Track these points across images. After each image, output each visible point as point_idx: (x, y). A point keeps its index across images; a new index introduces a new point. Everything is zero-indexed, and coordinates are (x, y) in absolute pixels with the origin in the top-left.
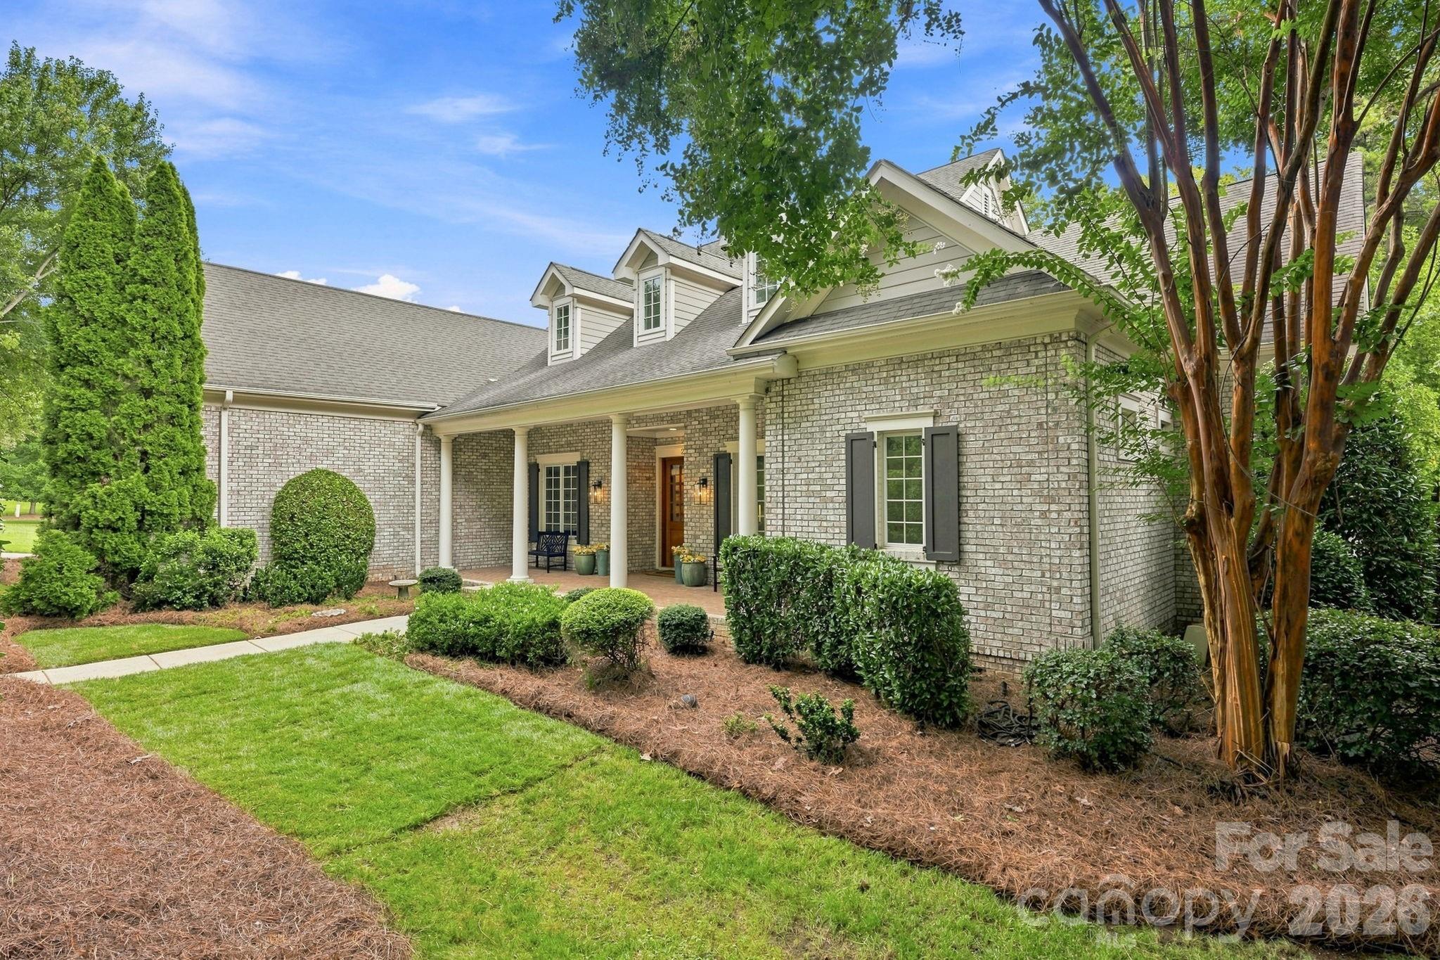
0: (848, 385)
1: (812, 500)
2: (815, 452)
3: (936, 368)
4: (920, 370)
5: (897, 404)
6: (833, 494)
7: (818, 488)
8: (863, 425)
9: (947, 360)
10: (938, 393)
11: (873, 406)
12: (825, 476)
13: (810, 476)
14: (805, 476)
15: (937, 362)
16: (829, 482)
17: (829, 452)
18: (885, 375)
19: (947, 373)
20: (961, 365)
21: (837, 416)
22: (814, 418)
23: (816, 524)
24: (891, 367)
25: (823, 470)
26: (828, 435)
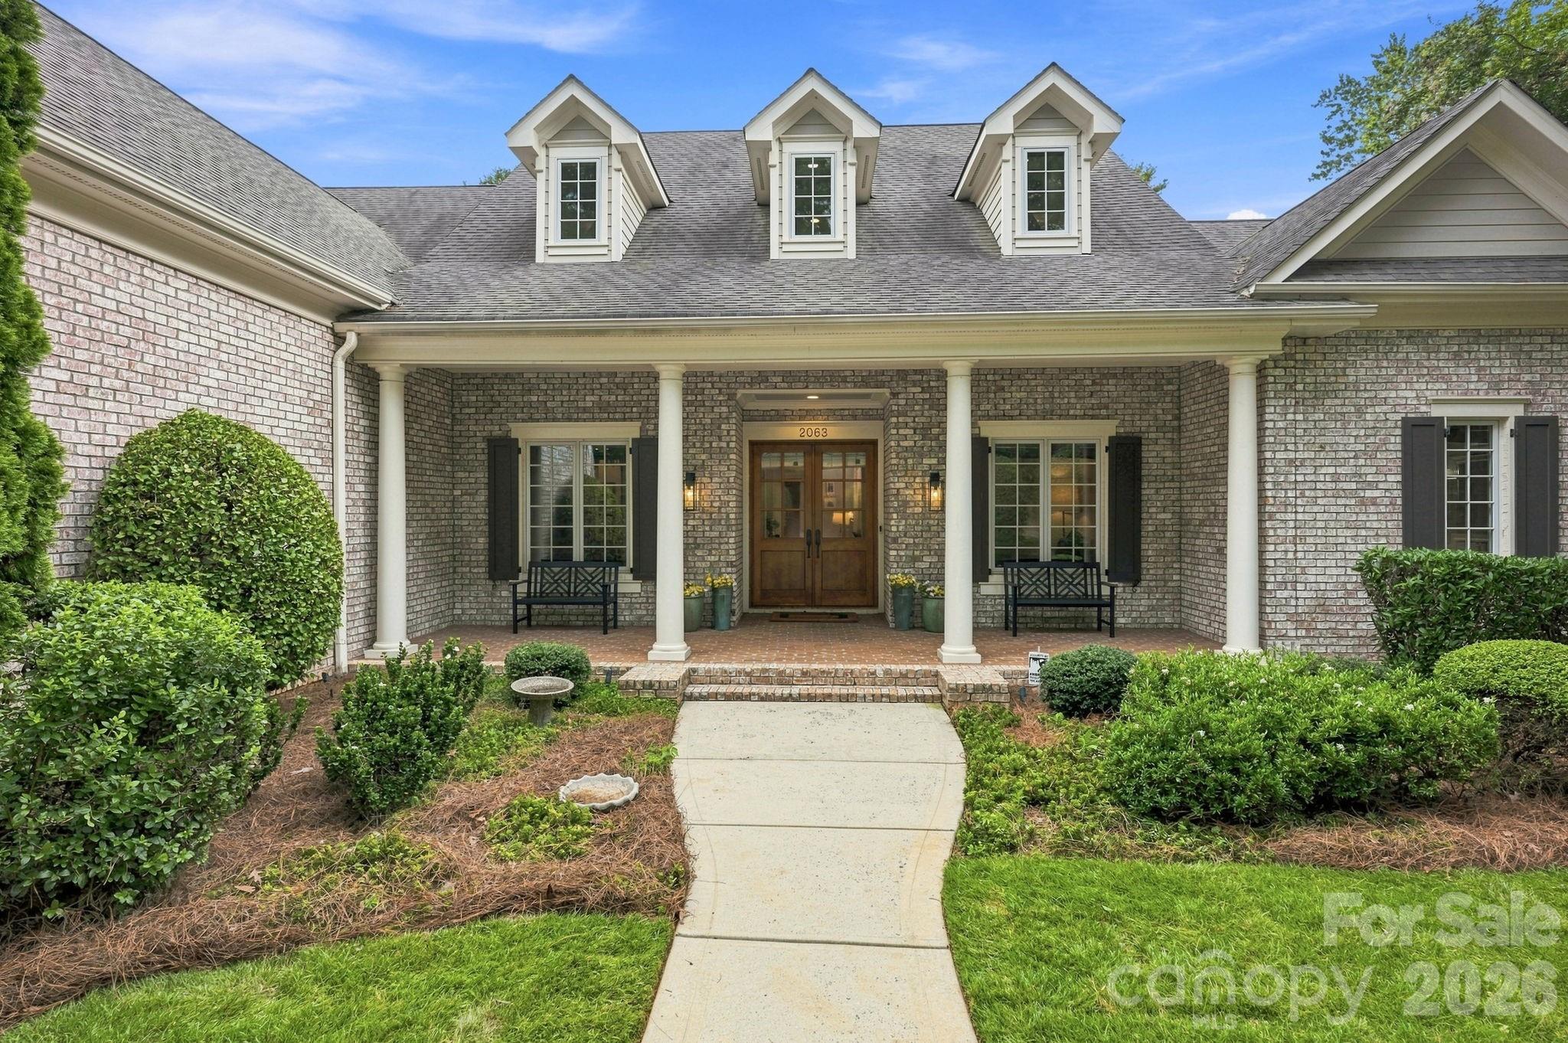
0: (1400, 356)
1: (1340, 501)
2: (1350, 440)
3: (1526, 348)
4: (1503, 348)
5: (1472, 386)
6: (1377, 493)
7: (1354, 486)
8: (1423, 409)
9: (1540, 340)
10: (1527, 377)
11: (1438, 386)
12: (1363, 470)
13: (1339, 470)
14: (1332, 470)
15: (1527, 340)
16: (1369, 478)
17: (1372, 440)
18: (1456, 348)
19: (1540, 355)
20: (1557, 348)
21: (1384, 394)
22: (1348, 394)
23: (1349, 533)
24: (1465, 340)
25: (1361, 462)
26: (1368, 417)
